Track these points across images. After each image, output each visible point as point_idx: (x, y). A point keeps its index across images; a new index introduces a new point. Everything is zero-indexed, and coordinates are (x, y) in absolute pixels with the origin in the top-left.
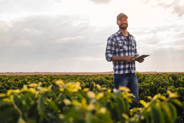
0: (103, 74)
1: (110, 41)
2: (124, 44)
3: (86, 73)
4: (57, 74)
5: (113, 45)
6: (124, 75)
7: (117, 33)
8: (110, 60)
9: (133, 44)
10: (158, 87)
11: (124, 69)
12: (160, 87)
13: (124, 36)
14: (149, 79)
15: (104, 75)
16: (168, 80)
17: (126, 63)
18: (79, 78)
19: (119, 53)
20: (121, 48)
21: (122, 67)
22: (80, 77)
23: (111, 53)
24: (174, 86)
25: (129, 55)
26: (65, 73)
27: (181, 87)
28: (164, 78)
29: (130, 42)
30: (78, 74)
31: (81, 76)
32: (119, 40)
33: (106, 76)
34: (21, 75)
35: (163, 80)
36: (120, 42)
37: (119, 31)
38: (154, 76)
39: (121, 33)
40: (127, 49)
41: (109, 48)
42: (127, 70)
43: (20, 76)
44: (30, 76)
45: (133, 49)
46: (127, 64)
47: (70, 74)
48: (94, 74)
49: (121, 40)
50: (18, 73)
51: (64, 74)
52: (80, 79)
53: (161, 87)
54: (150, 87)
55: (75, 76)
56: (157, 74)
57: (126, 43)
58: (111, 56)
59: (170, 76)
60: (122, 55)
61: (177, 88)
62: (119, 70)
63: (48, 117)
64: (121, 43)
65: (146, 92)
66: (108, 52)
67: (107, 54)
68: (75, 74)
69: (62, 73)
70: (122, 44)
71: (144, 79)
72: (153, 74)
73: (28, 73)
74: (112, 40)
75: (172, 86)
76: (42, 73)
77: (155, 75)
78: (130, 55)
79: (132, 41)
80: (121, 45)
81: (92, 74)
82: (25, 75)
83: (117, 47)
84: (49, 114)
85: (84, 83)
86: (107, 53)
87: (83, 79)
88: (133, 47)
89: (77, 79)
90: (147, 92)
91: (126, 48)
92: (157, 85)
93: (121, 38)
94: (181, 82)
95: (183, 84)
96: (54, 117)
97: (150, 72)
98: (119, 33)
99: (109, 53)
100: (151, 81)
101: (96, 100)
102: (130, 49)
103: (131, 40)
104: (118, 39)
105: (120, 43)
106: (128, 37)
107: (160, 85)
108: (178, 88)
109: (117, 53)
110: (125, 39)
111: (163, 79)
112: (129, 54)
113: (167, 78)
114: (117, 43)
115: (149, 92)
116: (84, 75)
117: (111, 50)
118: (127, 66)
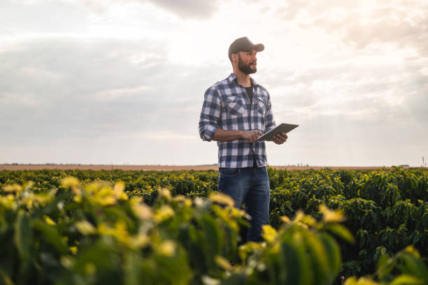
0: (195, 169)
1: (210, 98)
2: (240, 103)
3: (159, 166)
4: (94, 169)
5: (216, 104)
6: (239, 171)
7: (228, 79)
8: (208, 137)
9: (261, 105)
10: (311, 197)
11: (240, 158)
12: (314, 196)
13: (241, 86)
14: (293, 180)
15: (196, 171)
16: (331, 182)
17: (245, 145)
18: (143, 176)
19: (229, 122)
20: (234, 112)
21: (235, 152)
22: (145, 175)
23: (212, 124)
24: (345, 194)
25: (250, 130)
26: (112, 166)
27: (358, 197)
28: (324, 177)
29: (254, 99)
30: (140, 169)
31: (147, 173)
32: (230, 96)
33: (200, 173)
34: (15, 169)
35: (321, 182)
36: (232, 98)
37: (232, 75)
38: (304, 174)
39: (236, 80)
40: (245, 115)
41: (207, 112)
42: (245, 160)
43: (13, 173)
44: (33, 171)
45: (259, 115)
46: (247, 147)
47: (124, 169)
48: (176, 170)
49: (234, 95)
50: (8, 165)
51: (110, 169)
52: (144, 180)
53: (317, 198)
54: (293, 196)
55: (132, 174)
56: (312, 169)
57: (244, 103)
58: (211, 128)
59: (338, 173)
60: (235, 127)
61: (349, 199)
62: (229, 159)
63: (40, 262)
64: (234, 101)
65: (283, 209)
66: (206, 120)
67: (203, 125)
68: (134, 169)
69: (106, 166)
70: (235, 104)
71: (281, 180)
72: (303, 169)
73: (30, 165)
74: (215, 94)
75: (339, 195)
76: (61, 165)
77: (306, 173)
78: (253, 127)
79: (260, 98)
80: (232, 105)
81: (171, 170)
82: (22, 169)
83: (224, 110)
84: (44, 257)
85: (150, 187)
86: (203, 122)
87: (151, 179)
88: (261, 111)
89: (136, 179)
90: (286, 208)
91: (244, 112)
92: (307, 193)
93: (235, 91)
94: (360, 188)
95: (363, 191)
96: (53, 262)
97: (297, 165)
98: (231, 79)
99: (206, 123)
100: (295, 185)
101: (154, 223)
102: (252, 115)
103: (256, 96)
104: (228, 91)
105: (230, 101)
106: (249, 90)
107: (313, 192)
108: (353, 200)
109: (224, 122)
110: (243, 93)
111: (320, 179)
112: (250, 126)
113: (329, 178)
114: (224, 100)
115: (290, 207)
116: (154, 172)
117: (211, 117)
118: (246, 152)
